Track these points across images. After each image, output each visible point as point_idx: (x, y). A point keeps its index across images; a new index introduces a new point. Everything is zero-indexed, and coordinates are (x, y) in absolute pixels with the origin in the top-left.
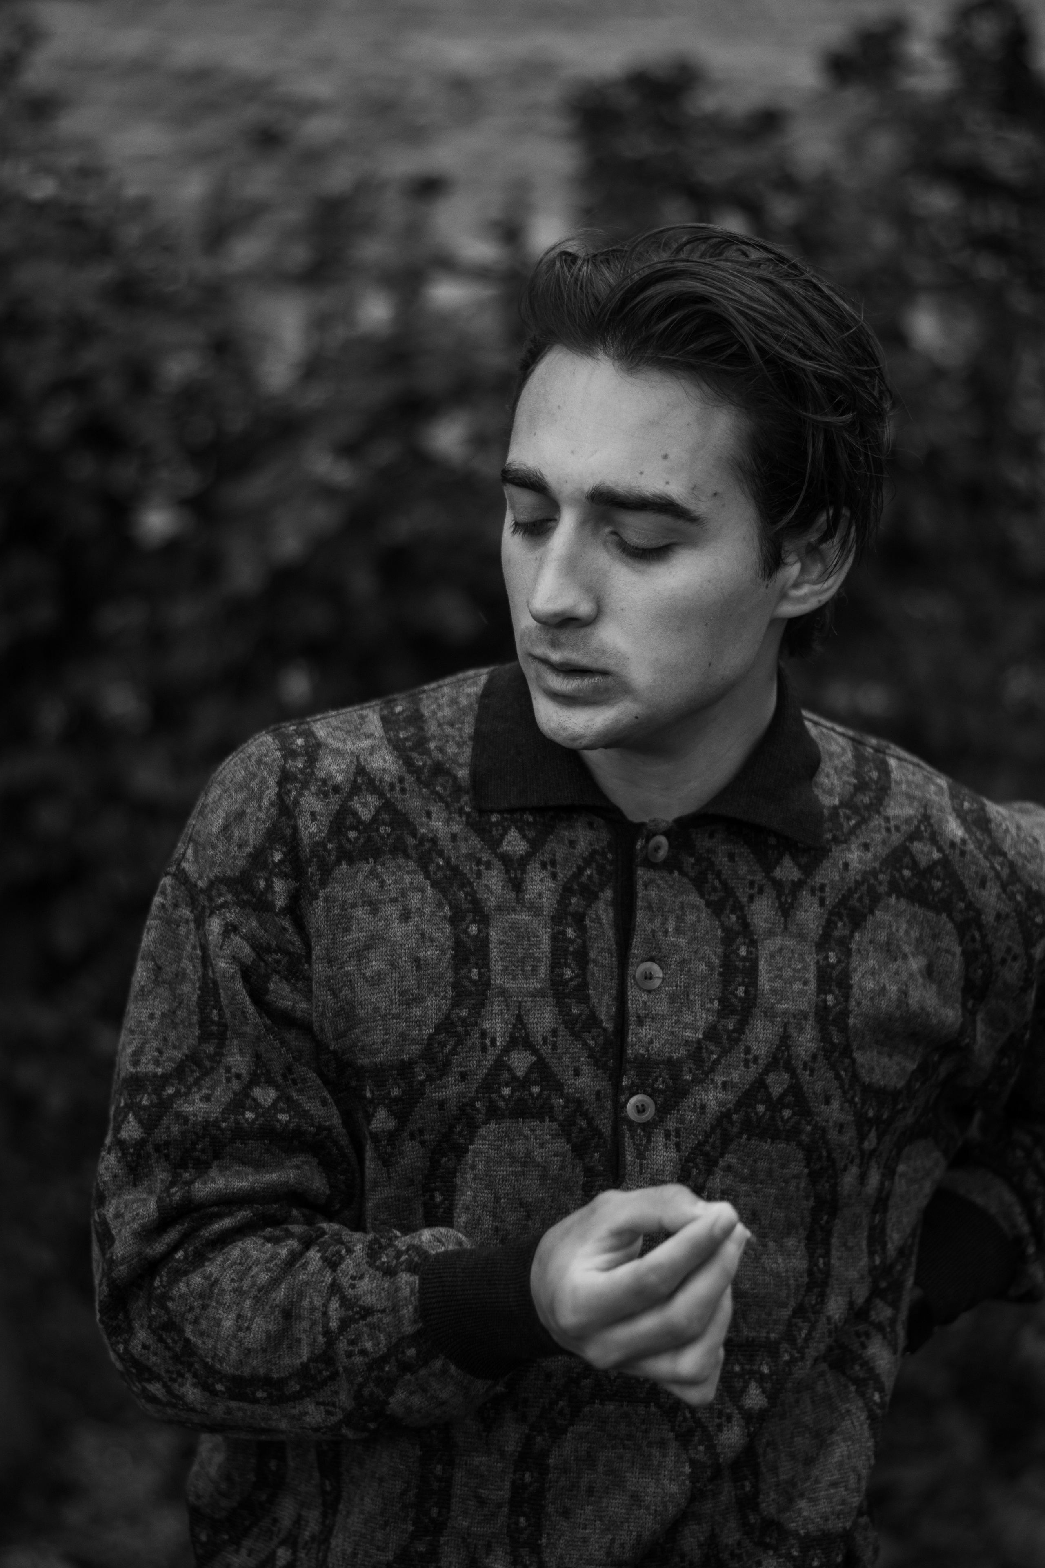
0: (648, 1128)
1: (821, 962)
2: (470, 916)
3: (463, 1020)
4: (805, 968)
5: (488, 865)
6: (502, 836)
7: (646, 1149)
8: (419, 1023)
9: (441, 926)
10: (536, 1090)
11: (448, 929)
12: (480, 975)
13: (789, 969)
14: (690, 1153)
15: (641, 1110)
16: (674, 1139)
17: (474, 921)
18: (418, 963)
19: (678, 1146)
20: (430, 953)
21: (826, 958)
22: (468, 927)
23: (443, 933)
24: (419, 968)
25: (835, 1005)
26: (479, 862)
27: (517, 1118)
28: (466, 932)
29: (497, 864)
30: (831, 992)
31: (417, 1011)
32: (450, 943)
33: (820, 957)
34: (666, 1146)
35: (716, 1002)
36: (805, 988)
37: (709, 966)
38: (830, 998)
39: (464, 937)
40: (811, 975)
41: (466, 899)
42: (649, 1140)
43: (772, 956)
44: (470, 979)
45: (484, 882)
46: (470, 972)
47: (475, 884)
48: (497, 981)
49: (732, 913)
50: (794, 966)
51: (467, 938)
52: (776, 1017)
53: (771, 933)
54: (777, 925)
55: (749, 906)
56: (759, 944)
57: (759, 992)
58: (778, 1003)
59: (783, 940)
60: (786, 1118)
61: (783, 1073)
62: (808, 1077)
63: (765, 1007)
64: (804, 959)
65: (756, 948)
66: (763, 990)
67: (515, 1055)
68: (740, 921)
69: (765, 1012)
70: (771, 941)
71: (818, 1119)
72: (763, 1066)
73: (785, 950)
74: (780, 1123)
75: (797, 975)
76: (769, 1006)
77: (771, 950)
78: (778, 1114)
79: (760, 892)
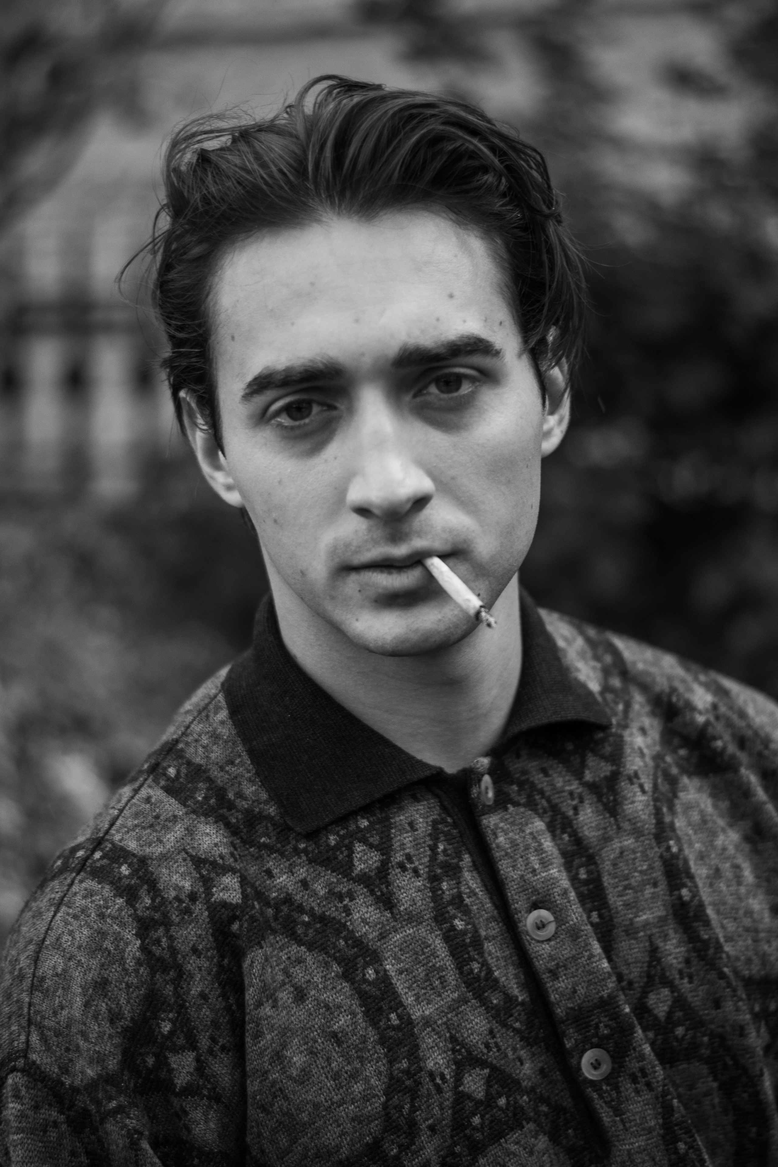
0: (612, 1079)
1: (664, 854)
2: (360, 961)
3: (407, 1072)
4: (650, 867)
5: (351, 896)
6: (350, 857)
7: (620, 1103)
8: (367, 1098)
9: (339, 987)
10: (502, 1102)
11: (346, 987)
12: (399, 1016)
15: (597, 1065)
16: (642, 1080)
17: (367, 964)
18: (337, 1038)
19: (649, 1085)
20: (343, 1021)
21: (668, 848)
22: (364, 975)
23: (344, 993)
24: (340, 1042)
25: (691, 899)
26: (340, 897)
27: (498, 1140)
28: (365, 981)
29: (359, 890)
30: (682, 885)
31: (359, 1087)
32: (356, 1001)
33: (662, 849)
34: (637, 1091)
36: (657, 890)
38: (684, 892)
39: (366, 988)
40: (659, 874)
41: (347, 945)
42: (619, 1093)
43: (614, 866)
44: (394, 1028)
45: (355, 916)
46: (389, 1020)
47: (349, 924)
48: (417, 1013)
49: (563, 832)
50: (639, 868)
51: (369, 988)
52: (639, 932)
53: (606, 839)
54: (609, 829)
55: (576, 819)
56: (597, 858)
57: (613, 912)
58: (636, 917)
59: (621, 842)
60: (680, 1036)
61: (662, 990)
62: (688, 986)
63: (625, 926)
64: (647, 856)
65: (595, 863)
66: (616, 908)
67: (467, 1079)
68: (573, 838)
69: (626, 931)
70: (609, 849)
71: (712, 1026)
72: (639, 990)
73: (626, 853)
74: (675, 1044)
75: (645, 878)
76: (628, 923)
77: (612, 857)
78: (671, 1035)
79: (582, 801)
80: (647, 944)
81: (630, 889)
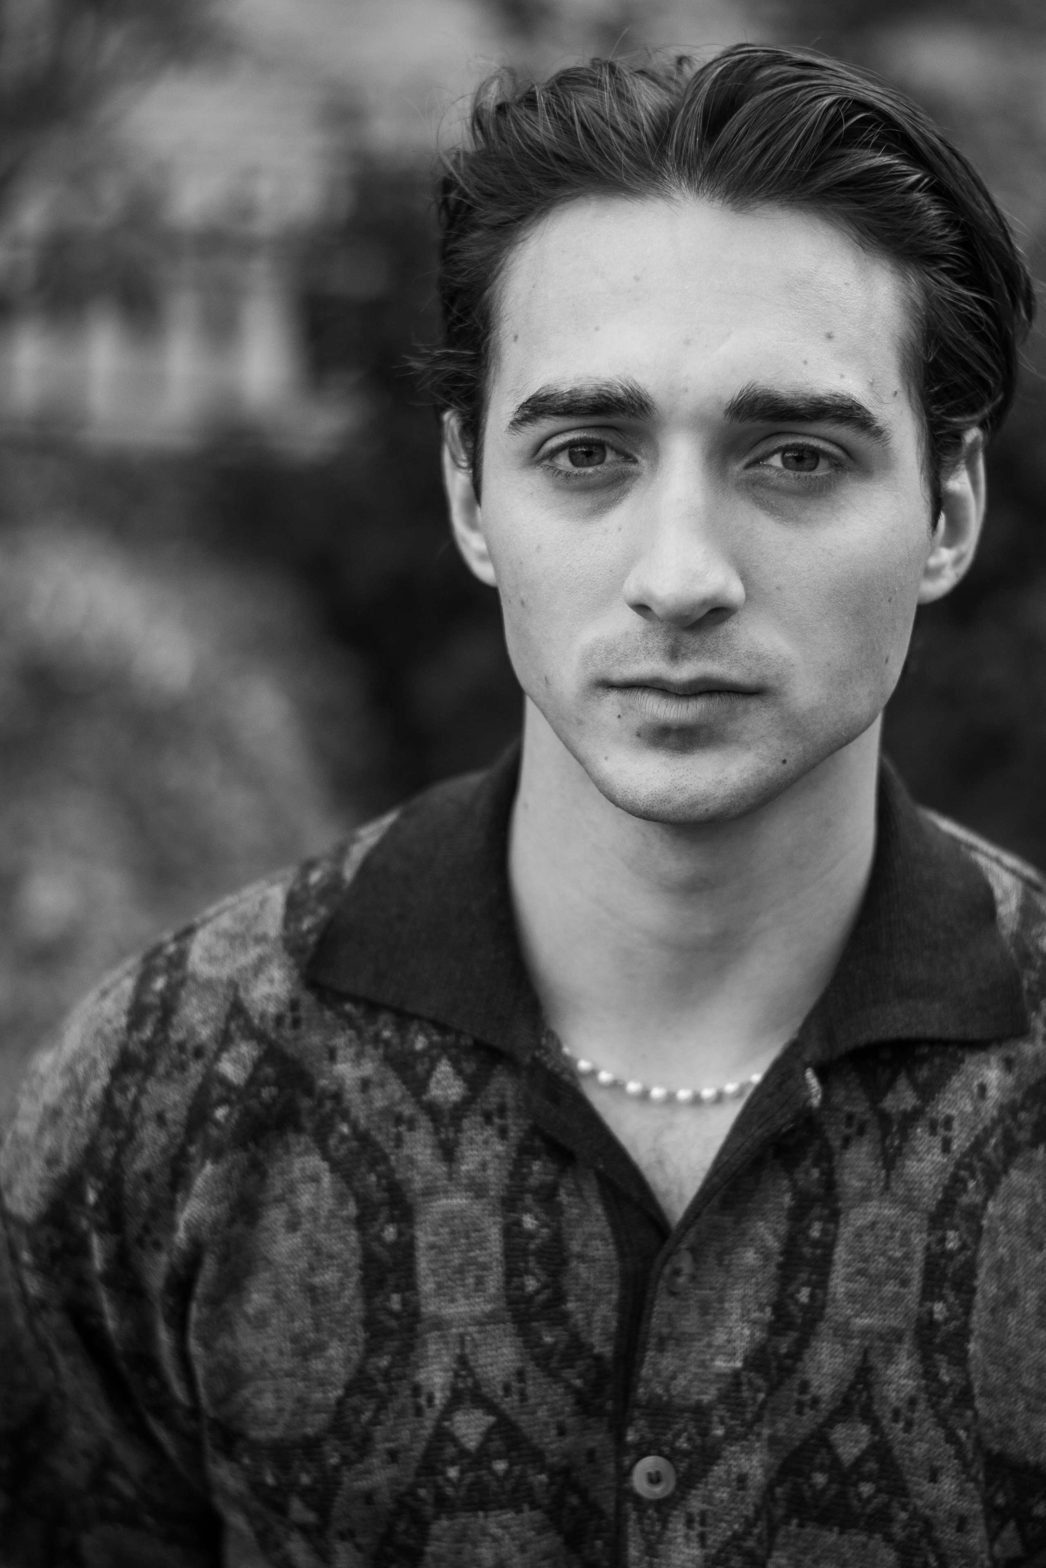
0: (665, 1506)
1: (933, 1246)
2: (385, 1212)
3: (384, 1372)
4: (907, 1257)
5: (412, 1124)
6: (429, 1073)
7: (660, 1541)
8: (323, 1383)
9: (343, 1233)
10: (500, 1466)
11: (353, 1236)
12: (405, 1302)
13: (882, 1259)
14: (720, 1551)
15: (654, 1479)
16: (698, 1528)
17: (391, 1220)
18: (313, 1293)
19: (702, 1538)
20: (328, 1277)
21: (943, 1240)
22: (382, 1230)
23: (346, 1243)
24: (315, 1301)
25: (947, 1321)
26: (398, 1119)
27: (476, 1510)
28: (379, 1238)
29: (424, 1121)
30: (942, 1298)
31: (317, 1365)
32: (355, 1260)
33: (933, 1238)
34: (687, 1537)
35: (768, 1310)
36: (904, 1291)
37: (762, 1253)
38: (939, 1308)
39: (376, 1247)
40: (915, 1271)
41: (378, 1184)
42: (664, 1527)
43: (858, 1235)
44: (389, 1311)
45: (406, 1151)
46: (388, 1299)
47: (393, 1157)
48: (430, 1307)
49: (815, 1164)
50: (891, 1253)
51: (381, 1249)
52: (853, 1339)
53: (865, 1197)
54: (873, 1184)
55: (841, 1154)
56: (842, 1216)
57: (830, 1297)
58: (856, 1316)
59: (880, 1208)
60: (865, 1495)
61: (859, 1425)
62: (901, 1435)
63: (836, 1322)
64: (908, 1239)
65: (837, 1223)
66: (835, 1294)
67: (459, 1418)
68: (824, 1178)
69: (836, 1330)
70: (862, 1210)
71: (920, 1503)
72: (825, 1414)
73: (879, 1225)
74: (855, 1502)
75: (893, 1268)
76: (841, 1319)
77: (859, 1223)
78: (853, 1489)
79: (861, 1131)
80: (859, 1358)
81: (863, 1275)
